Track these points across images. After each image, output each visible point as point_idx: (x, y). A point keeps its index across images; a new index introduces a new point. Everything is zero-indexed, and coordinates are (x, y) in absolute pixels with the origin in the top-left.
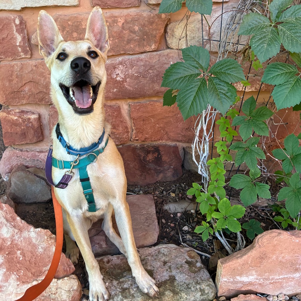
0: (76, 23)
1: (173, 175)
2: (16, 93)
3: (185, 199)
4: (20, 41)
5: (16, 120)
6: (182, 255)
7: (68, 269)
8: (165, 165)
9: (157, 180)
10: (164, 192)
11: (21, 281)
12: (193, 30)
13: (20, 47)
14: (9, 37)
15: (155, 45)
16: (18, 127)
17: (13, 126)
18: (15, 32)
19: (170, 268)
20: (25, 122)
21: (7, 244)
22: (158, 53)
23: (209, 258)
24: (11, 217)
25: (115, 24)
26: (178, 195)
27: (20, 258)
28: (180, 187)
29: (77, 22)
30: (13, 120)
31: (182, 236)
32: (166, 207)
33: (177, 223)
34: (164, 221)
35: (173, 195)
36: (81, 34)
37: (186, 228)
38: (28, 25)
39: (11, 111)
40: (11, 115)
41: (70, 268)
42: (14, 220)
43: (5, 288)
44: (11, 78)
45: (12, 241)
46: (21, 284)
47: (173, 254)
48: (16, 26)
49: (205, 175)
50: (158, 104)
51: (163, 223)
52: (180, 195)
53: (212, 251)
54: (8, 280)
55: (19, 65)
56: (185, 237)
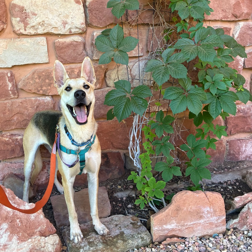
0: (47, 74)
1: (119, 173)
2: (8, 121)
3: (128, 189)
4: (11, 87)
5: (8, 140)
6: (128, 219)
7: (52, 230)
8: (112, 167)
9: (108, 178)
10: (113, 186)
11: (20, 240)
12: (123, 74)
13: (11, 91)
14: (4, 85)
15: (99, 85)
16: (9, 146)
17: (5, 145)
18: (7, 81)
19: (120, 227)
20: (14, 141)
21: (10, 215)
22: (102, 90)
23: (146, 221)
24: (12, 197)
25: (73, 73)
26: (123, 187)
27: (19, 224)
28: (124, 182)
29: (49, 73)
30: (5, 141)
31: (128, 211)
32: (115, 195)
33: (124, 204)
34: (114, 203)
35: (119, 187)
36: (51, 80)
37: (130, 206)
38: (16, 77)
39: (4, 135)
40: (4, 138)
41: (53, 230)
42: (14, 199)
43: (10, 245)
44: (4, 112)
45: (13, 213)
46: (21, 242)
47: (122, 220)
48: (8, 77)
49: (139, 166)
50: (104, 123)
51: (114, 204)
52: (125, 187)
53: (148, 218)
54: (11, 240)
55: (10, 102)
56: (130, 211)
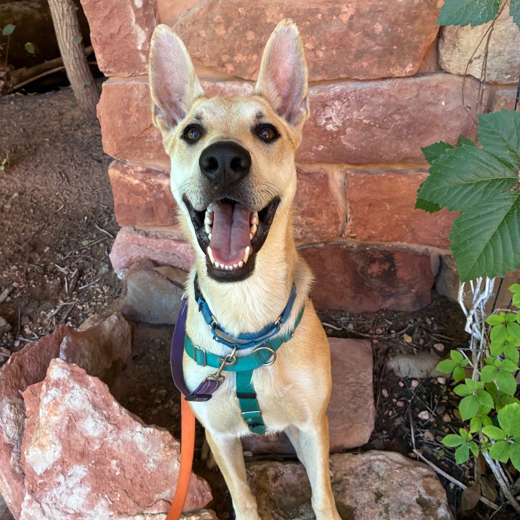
0: (253, 13)
2: (135, 139)
3: (429, 351)
4: (143, 41)
5: (137, 185)
6: (413, 482)
7: (200, 499)
9: (382, 307)
10: (393, 331)
13: (144, 54)
14: (123, 33)
15: (414, 66)
16: (140, 197)
17: (132, 194)
18: (133, 22)
19: (387, 508)
20: (153, 189)
21: (93, 448)
22: (418, 80)
23: (462, 490)
24: (103, 400)
25: (335, 18)
26: (418, 340)
27: (116, 471)
28: (423, 325)
29: (257, 9)
30: (132, 185)
32: (393, 364)
33: (410, 401)
34: (385, 393)
35: (408, 339)
37: (424, 415)
38: (161, 9)
39: (128, 168)
40: (129, 177)
41: (203, 497)
42: (107, 405)
43: (89, 517)
44: (126, 112)
45: (102, 445)
46: (116, 515)
47: (396, 478)
48: (136, 10)
49: (478, 335)
52: (422, 341)
53: (469, 477)
54: (93, 507)
55: (141, 88)
56: (421, 435)
